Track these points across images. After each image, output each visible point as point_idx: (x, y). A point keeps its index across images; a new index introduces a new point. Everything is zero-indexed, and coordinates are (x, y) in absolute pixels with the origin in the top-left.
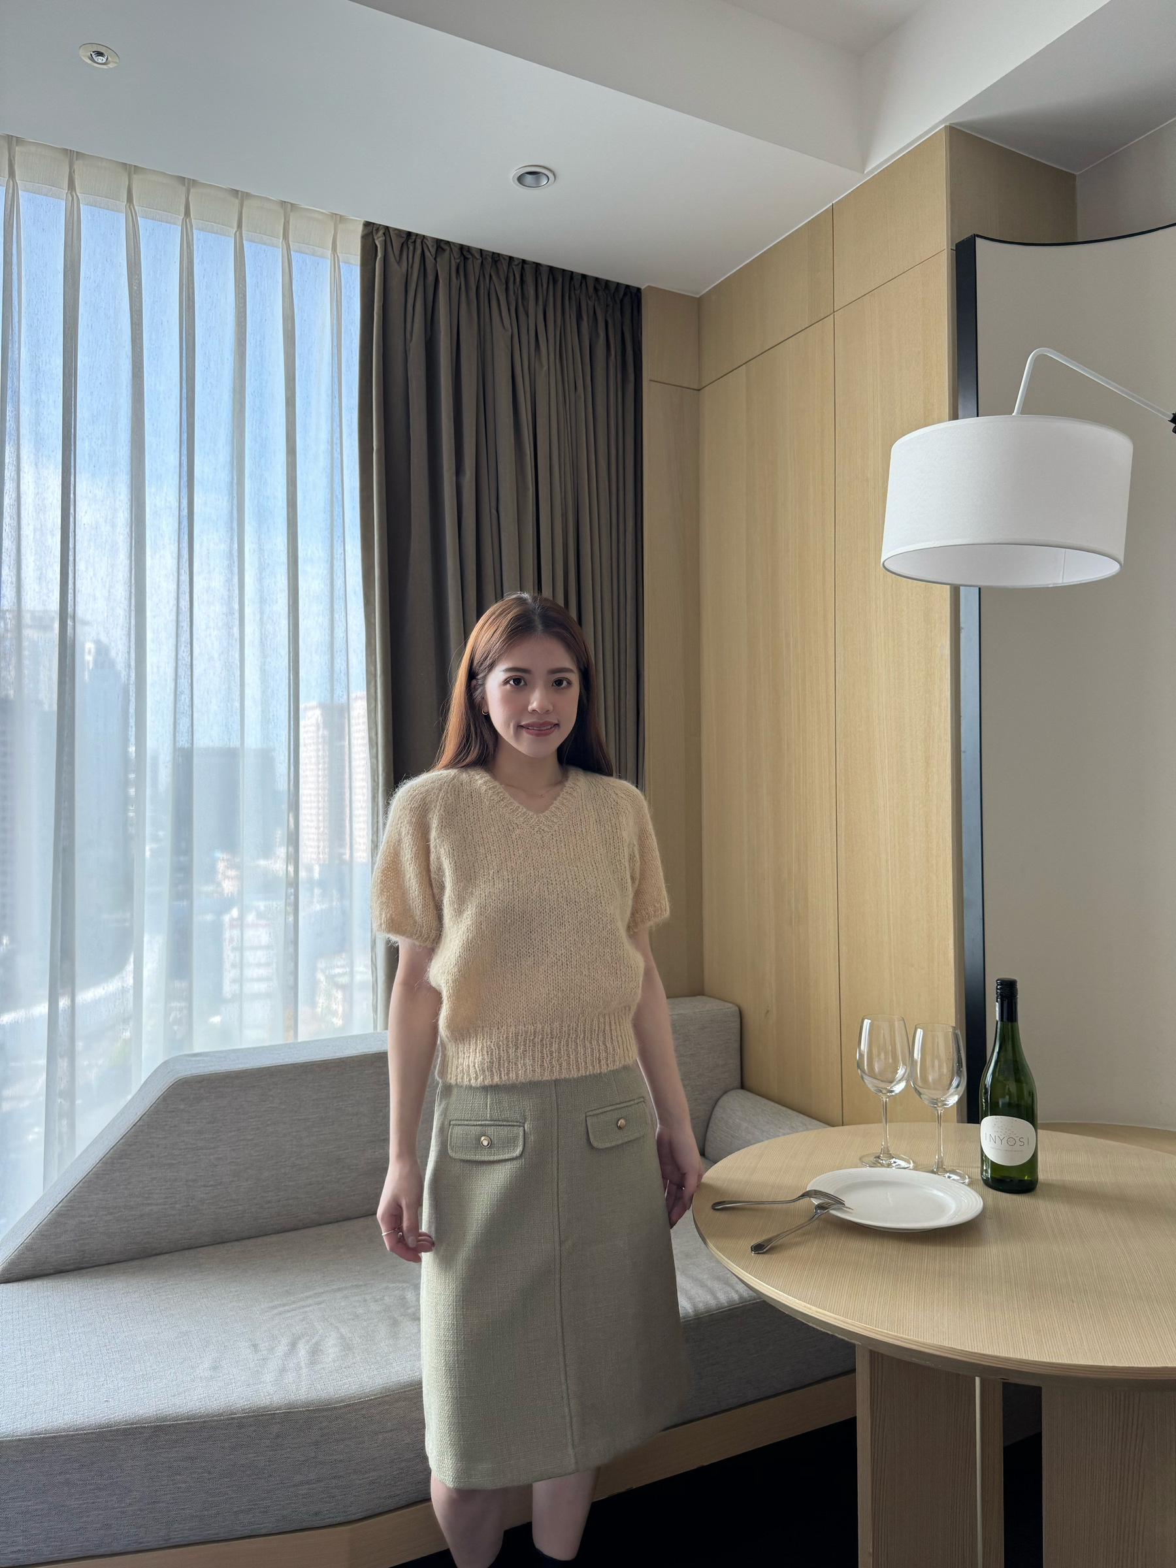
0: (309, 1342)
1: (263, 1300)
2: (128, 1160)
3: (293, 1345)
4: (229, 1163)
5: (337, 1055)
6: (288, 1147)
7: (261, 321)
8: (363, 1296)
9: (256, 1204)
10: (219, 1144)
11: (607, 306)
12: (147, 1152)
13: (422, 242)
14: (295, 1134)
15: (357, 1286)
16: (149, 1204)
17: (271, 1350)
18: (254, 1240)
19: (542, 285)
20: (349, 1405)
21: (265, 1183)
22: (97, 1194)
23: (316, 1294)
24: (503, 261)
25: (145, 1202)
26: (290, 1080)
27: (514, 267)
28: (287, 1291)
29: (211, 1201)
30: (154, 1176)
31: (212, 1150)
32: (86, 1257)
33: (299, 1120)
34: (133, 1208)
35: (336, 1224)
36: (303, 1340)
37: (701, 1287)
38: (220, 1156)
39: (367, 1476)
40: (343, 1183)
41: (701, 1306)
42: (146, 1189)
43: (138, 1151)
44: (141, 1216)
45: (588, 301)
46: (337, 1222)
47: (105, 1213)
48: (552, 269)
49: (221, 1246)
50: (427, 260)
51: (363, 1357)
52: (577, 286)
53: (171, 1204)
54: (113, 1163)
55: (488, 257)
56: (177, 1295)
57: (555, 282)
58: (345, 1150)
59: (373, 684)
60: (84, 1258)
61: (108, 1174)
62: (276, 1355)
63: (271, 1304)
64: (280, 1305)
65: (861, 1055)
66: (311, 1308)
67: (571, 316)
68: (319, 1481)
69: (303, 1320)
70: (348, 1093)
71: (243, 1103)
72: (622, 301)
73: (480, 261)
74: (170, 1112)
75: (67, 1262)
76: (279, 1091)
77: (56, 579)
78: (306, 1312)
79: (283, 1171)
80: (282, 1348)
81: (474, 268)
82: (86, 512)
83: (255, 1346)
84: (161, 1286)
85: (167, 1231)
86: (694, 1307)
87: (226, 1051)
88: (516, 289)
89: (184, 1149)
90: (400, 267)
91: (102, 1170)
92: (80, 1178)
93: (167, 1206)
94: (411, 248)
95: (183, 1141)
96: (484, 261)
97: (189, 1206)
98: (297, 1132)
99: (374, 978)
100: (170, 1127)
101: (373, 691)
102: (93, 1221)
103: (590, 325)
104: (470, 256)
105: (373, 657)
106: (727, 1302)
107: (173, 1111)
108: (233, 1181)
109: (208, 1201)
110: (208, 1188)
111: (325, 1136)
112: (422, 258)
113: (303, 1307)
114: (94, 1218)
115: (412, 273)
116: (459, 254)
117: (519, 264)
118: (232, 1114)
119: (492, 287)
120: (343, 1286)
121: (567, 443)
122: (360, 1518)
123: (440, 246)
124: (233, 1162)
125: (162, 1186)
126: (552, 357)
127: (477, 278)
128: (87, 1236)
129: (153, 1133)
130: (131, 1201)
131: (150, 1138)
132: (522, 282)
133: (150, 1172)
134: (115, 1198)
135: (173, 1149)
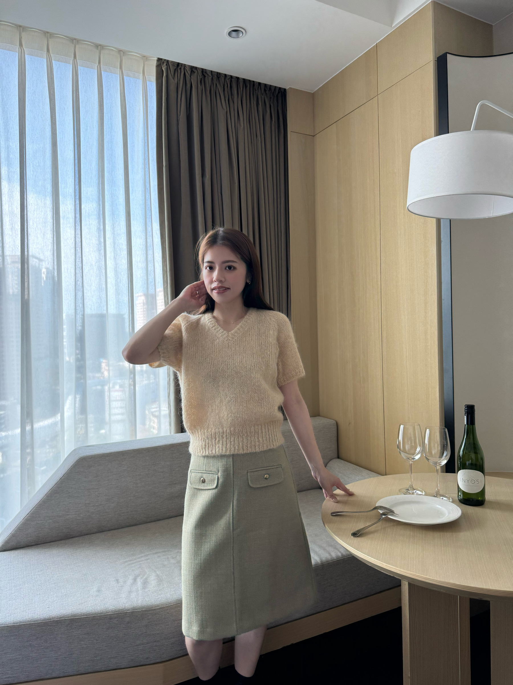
0: (142, 578)
1: (121, 558)
2: (58, 495)
3: (135, 580)
5: (153, 445)
6: (131, 487)
7: (111, 108)
8: (167, 556)
9: (117, 514)
10: (99, 487)
11: (271, 98)
12: (67, 491)
13: (184, 69)
14: (135, 481)
15: (164, 551)
17: (125, 582)
18: (117, 530)
19: (240, 88)
20: (161, 608)
21: (121, 504)
22: (44, 510)
23: (145, 555)
24: (222, 77)
25: (67, 514)
26: (132, 457)
27: (227, 80)
28: (131, 554)
29: (97, 513)
30: (70, 502)
31: (96, 490)
32: (40, 539)
33: (136, 475)
34: (61, 516)
35: (155, 522)
36: (140, 577)
37: (324, 550)
38: (100, 492)
40: (157, 504)
41: (324, 559)
42: (67, 507)
43: (63, 491)
44: (65, 520)
45: (262, 96)
47: (48, 519)
48: (244, 80)
49: (102, 533)
51: (168, 585)
52: (256, 88)
53: (78, 514)
54: (51, 496)
55: (215, 75)
56: (82, 556)
57: (246, 87)
58: (158, 488)
59: (166, 275)
60: (38, 540)
61: (49, 501)
62: (127, 584)
63: (125, 560)
64: (129, 561)
65: (399, 442)
66: (143, 562)
67: (254, 103)
68: (148, 643)
69: (139, 567)
70: (158, 463)
71: (111, 468)
72: (277, 95)
73: (211, 77)
75: (31, 542)
76: (127, 462)
77: (19, 229)
78: (141, 564)
79: (129, 498)
80: (130, 581)
81: (208, 80)
82: (32, 198)
83: (117, 580)
84: (74, 552)
85: (77, 527)
86: (321, 560)
87: (102, 443)
88: (228, 90)
89: (84, 489)
90: (174, 80)
91: (46, 500)
92: (36, 503)
94: (179, 71)
95: (83, 486)
96: (213, 77)
97: (87, 515)
99: (170, 411)
100: (77, 479)
102: (43, 523)
103: (263, 106)
104: (206, 75)
105: (166, 263)
106: (336, 557)
107: (78, 472)
108: (106, 504)
109: (95, 513)
110: (95, 507)
111: (149, 482)
112: (184, 76)
113: (139, 561)
114: (43, 521)
115: (180, 83)
116: (202, 74)
117: (229, 78)
118: (106, 473)
119: (217, 89)
120: (158, 551)
121: (253, 162)
122: (168, 660)
123: (192, 70)
124: (106, 495)
125: (74, 506)
126: (245, 122)
127: (210, 85)
128: (40, 530)
129: (69, 482)
130: (60, 513)
131: (68, 484)
132: (231, 87)
133: (68, 500)
134: (53, 512)
135: (79, 489)
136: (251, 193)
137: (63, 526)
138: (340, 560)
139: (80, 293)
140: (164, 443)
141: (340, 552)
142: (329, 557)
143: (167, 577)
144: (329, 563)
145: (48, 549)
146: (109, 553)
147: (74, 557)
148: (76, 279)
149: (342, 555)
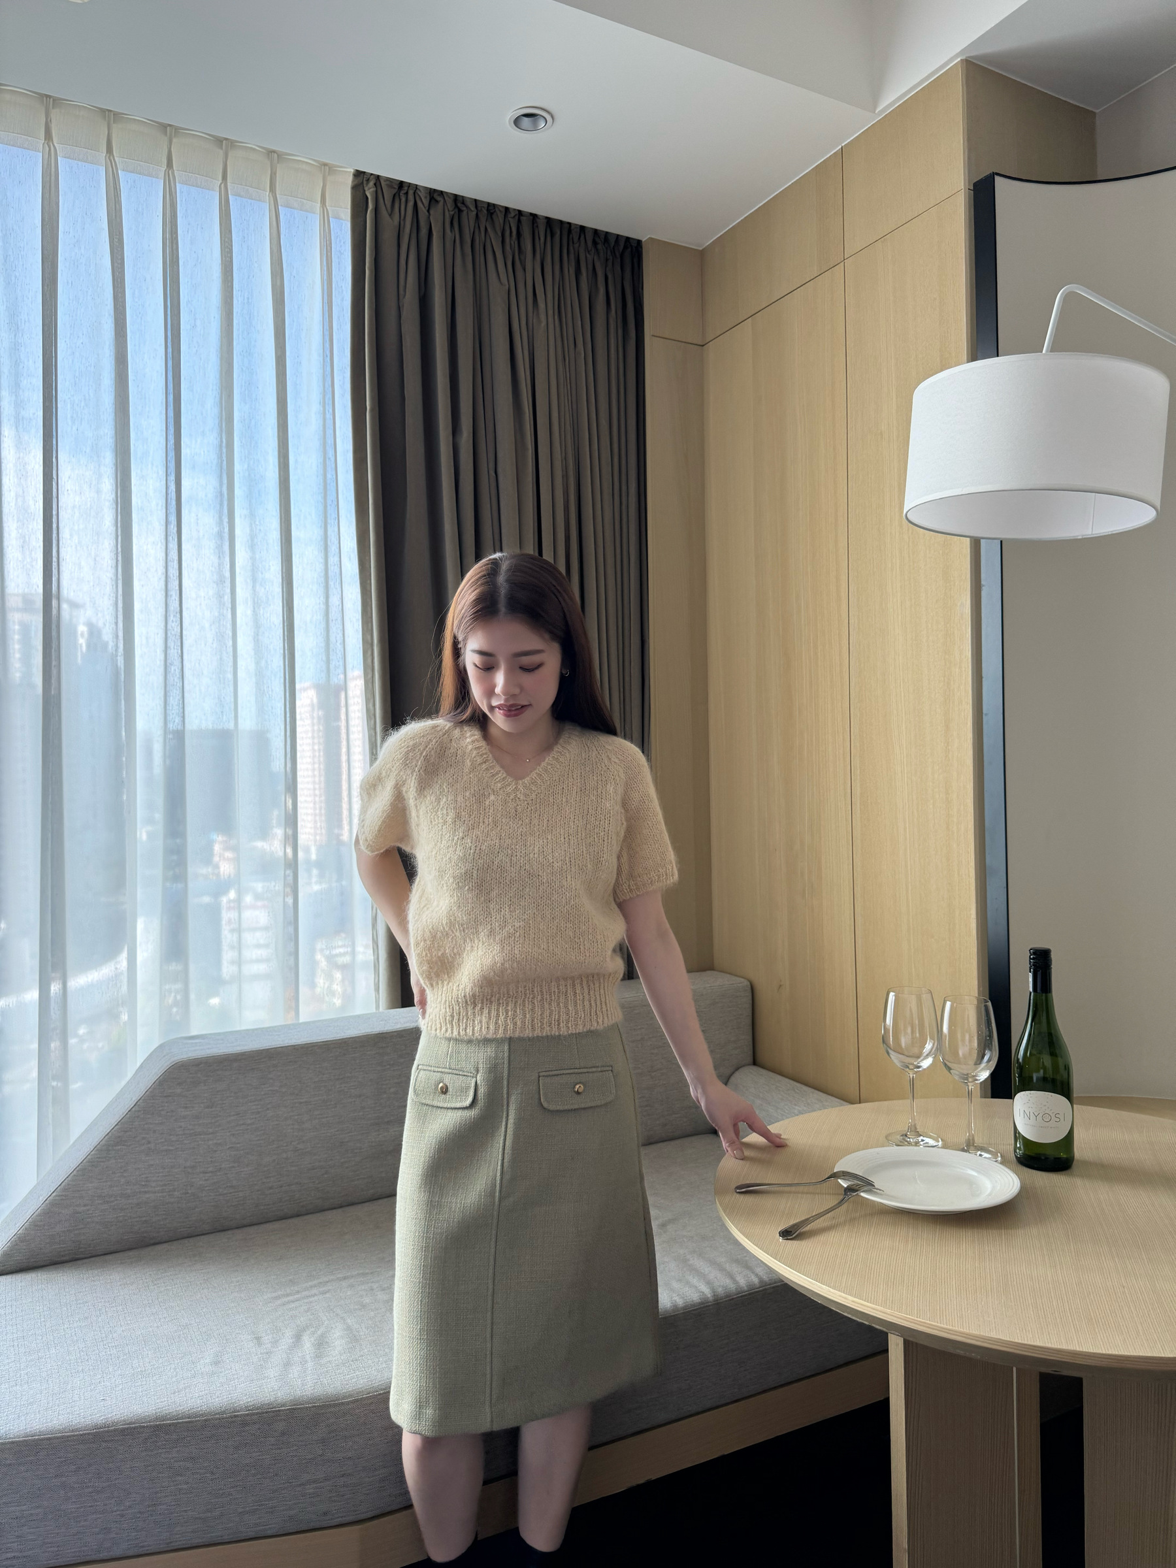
0: (314, 1333)
1: (265, 1290)
2: (123, 1147)
3: (298, 1337)
4: (229, 1148)
5: (338, 1036)
6: (289, 1131)
7: (249, 277)
8: (370, 1285)
9: (258, 1191)
10: (217, 1129)
11: (607, 260)
12: (144, 1138)
13: (414, 193)
14: (296, 1117)
15: (364, 1275)
16: (146, 1192)
17: (275, 1342)
18: (256, 1227)
19: (539, 239)
20: (357, 1401)
21: (266, 1169)
22: (91, 1183)
23: (321, 1283)
24: (498, 212)
25: (143, 1190)
26: (290, 1062)
27: (510, 219)
28: (291, 1280)
29: (211, 1188)
30: (152, 1163)
31: (209, 1136)
32: (82, 1248)
33: (301, 1103)
34: (129, 1196)
35: (340, 1210)
36: (308, 1332)
37: (720, 1270)
38: (219, 1142)
40: (347, 1168)
41: (720, 1291)
42: (143, 1176)
43: (135, 1137)
44: (138, 1204)
45: (588, 255)
46: (341, 1207)
47: (100, 1202)
48: (549, 221)
49: (222, 1234)
50: (420, 212)
51: (371, 1349)
52: (575, 238)
53: (169, 1192)
54: (108, 1151)
55: (483, 209)
56: (176, 1286)
57: (552, 235)
58: (349, 1133)
59: (369, 653)
60: (79, 1249)
61: (103, 1161)
62: (280, 1348)
63: (274, 1295)
64: (285, 1296)
65: (886, 1030)
66: (316, 1298)
67: (570, 271)
68: (326, 1479)
69: (308, 1310)
70: (349, 1075)
71: (243, 1086)
72: (622, 255)
73: (475, 213)
74: (165, 1097)
75: (62, 1253)
76: (279, 1074)
78: (311, 1302)
79: (284, 1155)
80: (287, 1339)
81: (469, 220)
82: (70, 478)
83: (258, 1339)
84: (160, 1276)
85: (165, 1219)
86: (713, 1292)
87: (224, 1033)
88: (512, 243)
89: (181, 1135)
90: (392, 219)
91: (99, 1158)
92: (74, 1165)
93: (165, 1194)
94: (403, 199)
95: (181, 1127)
96: (479, 213)
97: (188, 1193)
98: (298, 1115)
99: (376, 957)
100: (167, 1112)
101: (369, 661)
102: (88, 1210)
103: (591, 276)
104: (464, 209)
105: (370, 625)
106: (747, 1286)
107: (169, 1096)
108: (233, 1167)
109: (207, 1188)
110: (207, 1175)
111: (328, 1119)
112: (415, 210)
113: (308, 1297)
114: (88, 1207)
115: (404, 228)
116: (453, 207)
117: (514, 217)
118: (231, 1098)
119: (488, 241)
120: (349, 1274)
121: (567, 401)
122: (369, 1517)
123: (433, 197)
124: (232, 1147)
125: (159, 1173)
126: (550, 312)
127: (472, 230)
128: (82, 1226)
129: (149, 1118)
130: (127, 1189)
131: (146, 1124)
132: (519, 235)
133: (147, 1158)
134: (111, 1186)
135: (171, 1135)
136: (562, 472)
137: (134, 1218)
138: (757, 1292)
140: (364, 1032)
141: (757, 1275)
142: (732, 1287)
143: (370, 1330)
144: (733, 1299)
146: (239, 1278)
147: (159, 1287)
149: (761, 1281)
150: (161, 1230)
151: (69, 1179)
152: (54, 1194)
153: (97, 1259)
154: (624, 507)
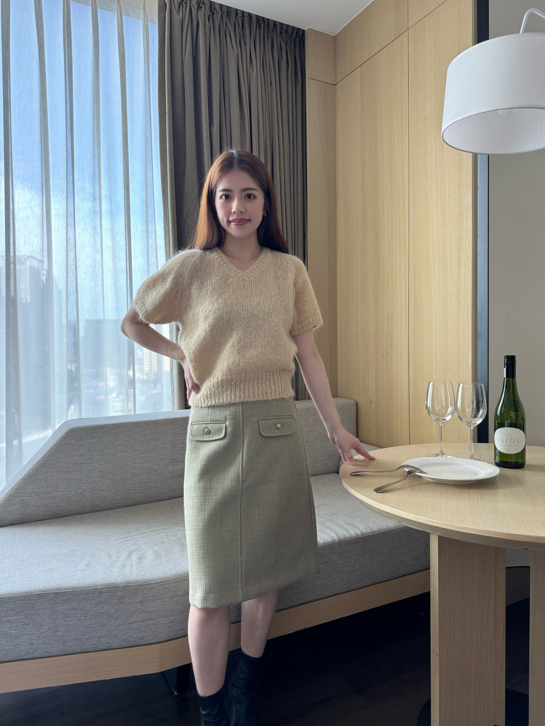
0: (139, 552)
1: (115, 536)
2: (45, 469)
3: (130, 555)
6: (128, 464)
7: (107, 46)
8: (167, 533)
9: (113, 493)
10: (93, 462)
11: (287, 42)
12: (56, 465)
13: (190, 3)
15: (163, 529)
16: (57, 491)
17: (119, 556)
18: (112, 510)
19: (253, 29)
21: (117, 482)
22: (30, 486)
23: (142, 533)
24: (233, 15)
25: (56, 490)
26: (129, 430)
27: (238, 18)
28: (127, 532)
30: (59, 477)
31: (89, 465)
32: (25, 517)
33: (134, 450)
34: (49, 493)
35: (154, 503)
36: (135, 553)
39: (168, 619)
42: (55, 483)
43: (51, 464)
44: (53, 497)
45: (278, 39)
47: (34, 495)
48: (258, 17)
49: (95, 513)
50: (193, 12)
51: (166, 560)
52: (271, 31)
53: (69, 491)
54: (38, 470)
55: (225, 12)
56: (71, 534)
57: (260, 27)
59: (168, 236)
60: (24, 518)
61: (35, 476)
63: (119, 537)
64: (123, 538)
66: (140, 539)
67: (268, 46)
68: (143, 621)
69: (136, 544)
71: (105, 441)
72: (294, 40)
73: (220, 14)
74: (66, 445)
75: (15, 520)
76: (124, 436)
77: (3, 179)
78: (136, 541)
79: (126, 476)
80: (124, 556)
81: (217, 17)
82: (18, 145)
83: (110, 556)
84: (63, 530)
85: (67, 505)
87: (96, 418)
88: (240, 31)
89: (75, 464)
90: (179, 15)
91: (33, 474)
92: (21, 478)
93: (67, 492)
94: (184, 6)
95: (74, 460)
96: (223, 15)
97: (78, 493)
100: (67, 453)
102: (28, 499)
103: (279, 51)
104: (215, 12)
105: (168, 222)
107: (68, 445)
108: (101, 481)
109: (87, 491)
110: (87, 484)
112: (190, 13)
113: (136, 538)
114: (29, 498)
115: (185, 20)
116: (210, 10)
117: (240, 17)
118: (99, 447)
119: (227, 29)
120: (157, 529)
121: (267, 113)
122: (165, 640)
123: (200, 5)
125: (63, 482)
126: (259, 66)
127: (219, 23)
128: (25, 507)
129: (58, 455)
130: (47, 490)
131: (57, 458)
132: (243, 27)
133: (57, 475)
134: (39, 488)
135: (69, 464)
136: (264, 148)
137: (51, 504)
139: (71, 253)
140: (166, 418)
144: (348, 540)
145: (33, 527)
146: (102, 531)
147: (62, 534)
148: (68, 238)
150: (65, 510)
151: (19, 483)
152: (11, 491)
153: (33, 523)
154: (295, 166)
